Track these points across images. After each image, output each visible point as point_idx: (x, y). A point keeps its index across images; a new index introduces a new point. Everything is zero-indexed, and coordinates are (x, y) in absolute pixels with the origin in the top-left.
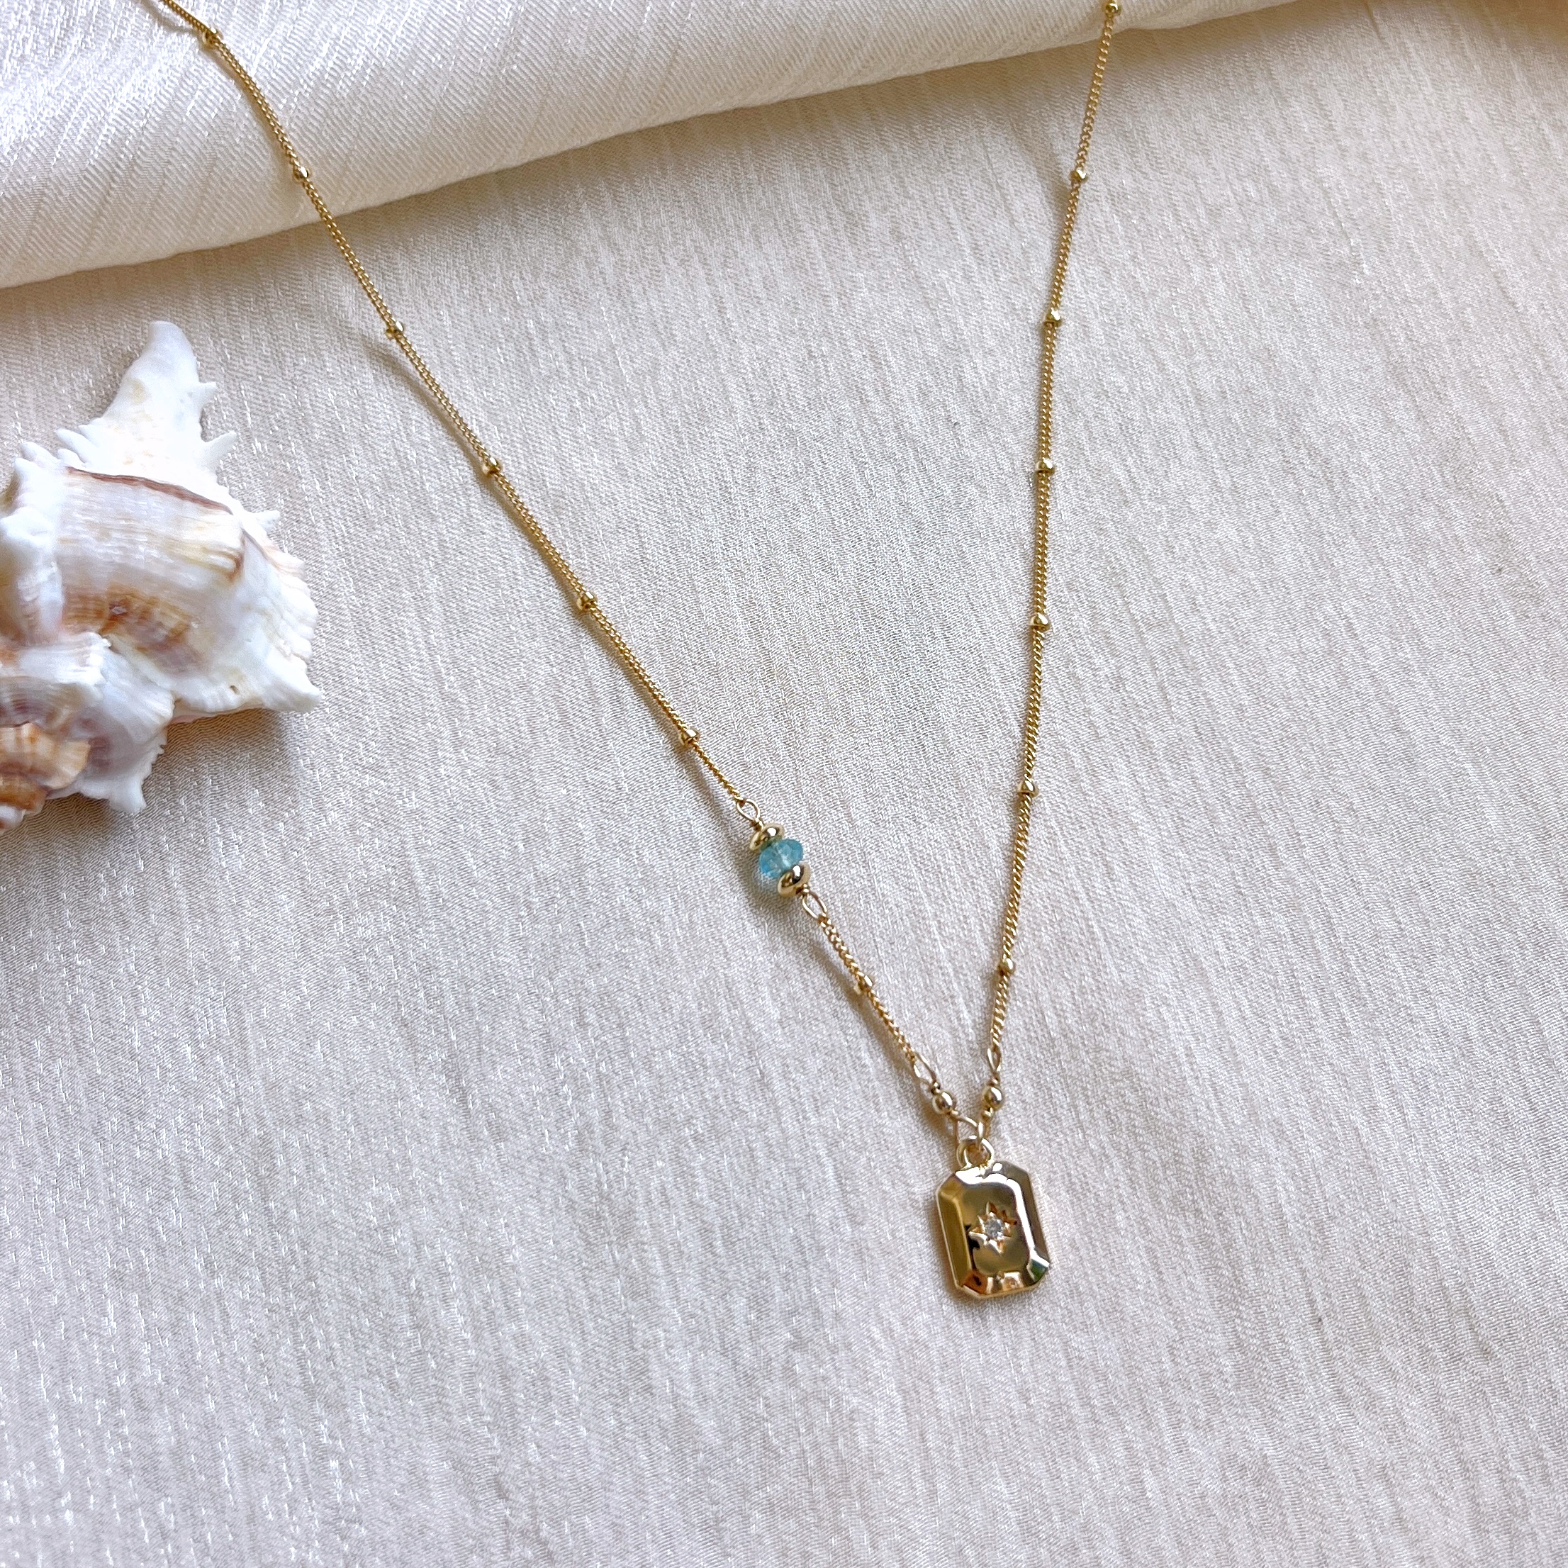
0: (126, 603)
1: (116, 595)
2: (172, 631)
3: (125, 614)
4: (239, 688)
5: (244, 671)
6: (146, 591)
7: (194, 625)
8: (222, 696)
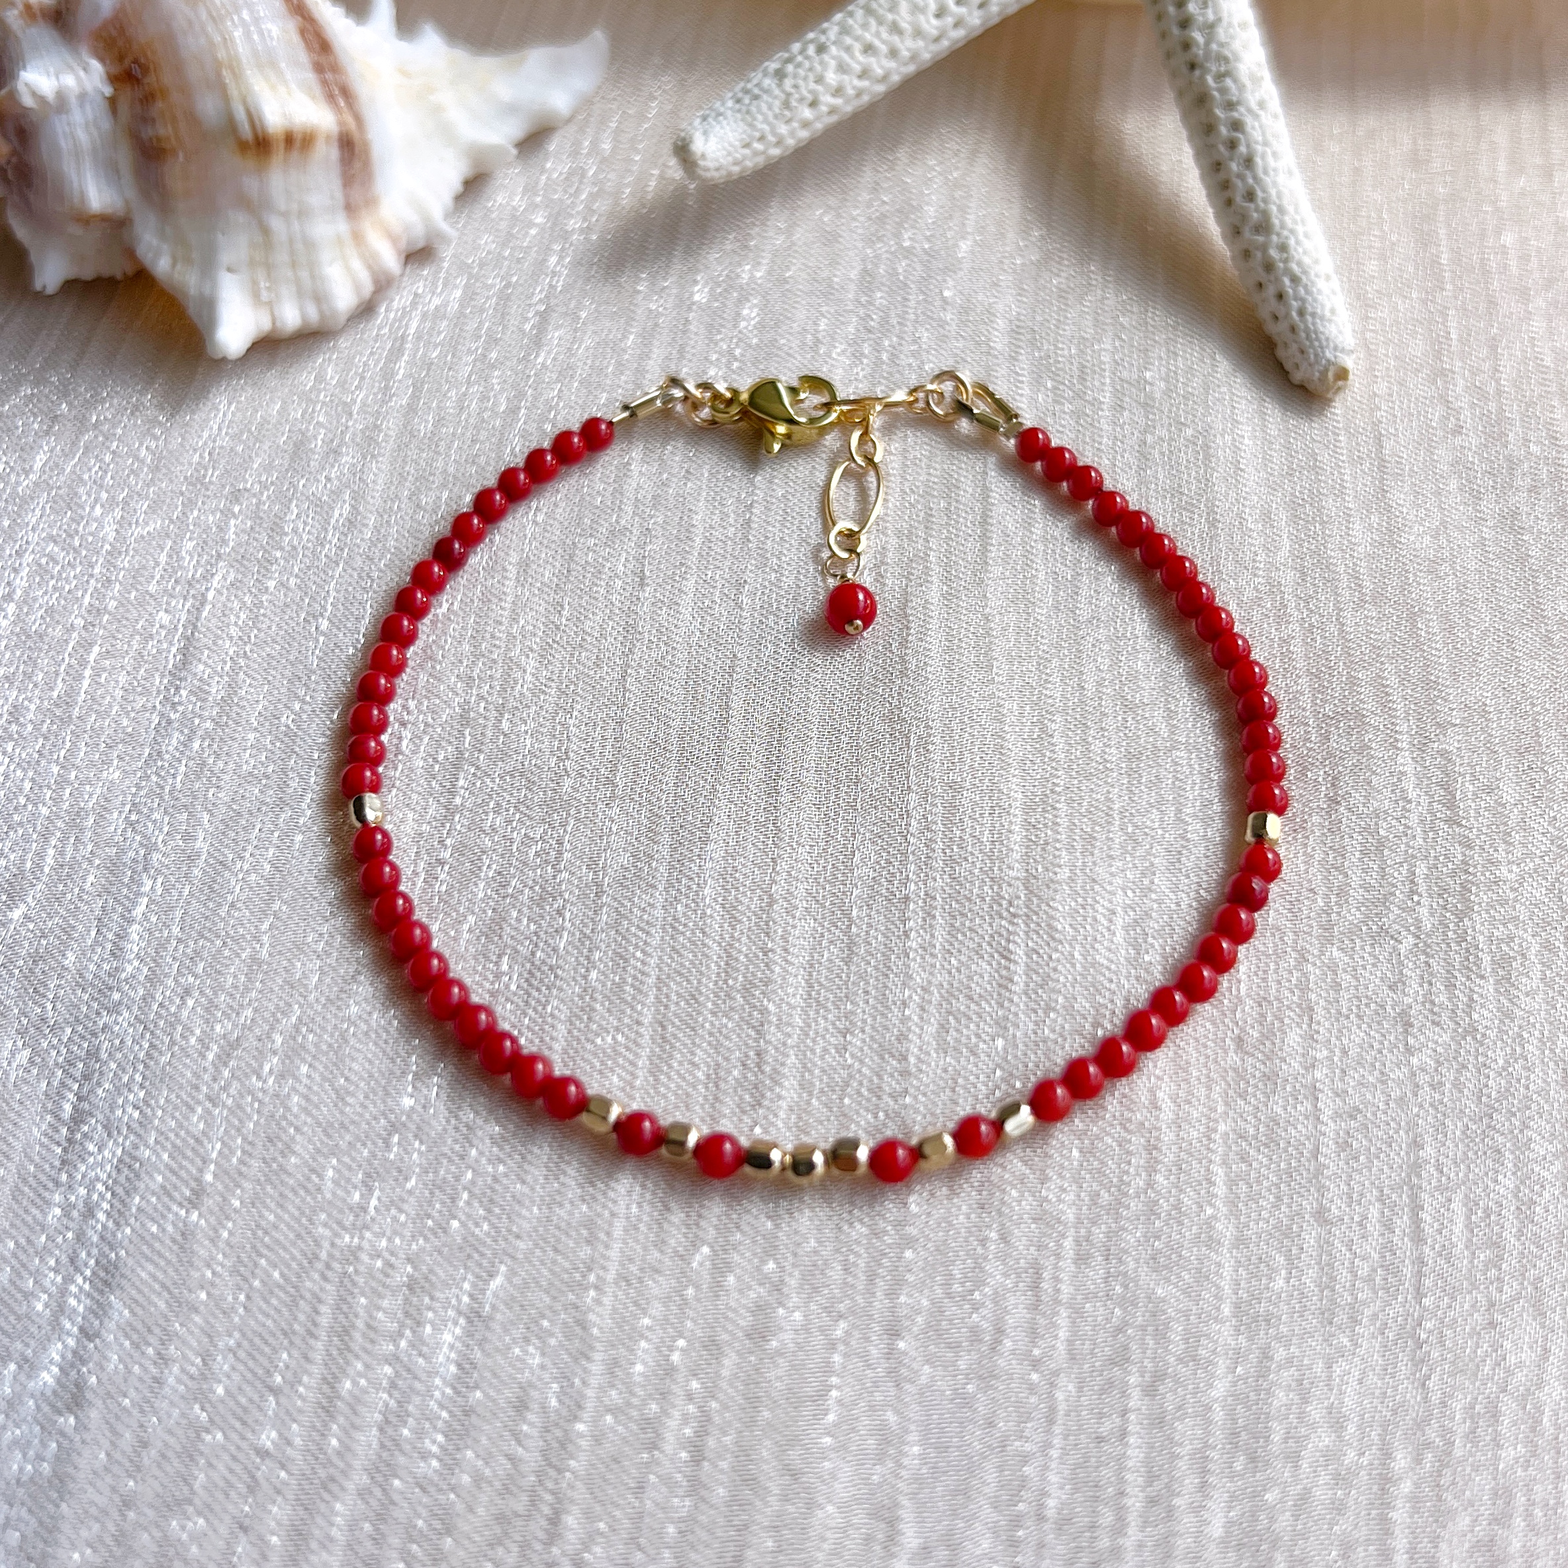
0: (145, 70)
1: (145, 56)
2: (159, 139)
3: (138, 80)
4: (179, 267)
5: (195, 255)
6: (167, 78)
7: (181, 155)
8: (158, 254)
